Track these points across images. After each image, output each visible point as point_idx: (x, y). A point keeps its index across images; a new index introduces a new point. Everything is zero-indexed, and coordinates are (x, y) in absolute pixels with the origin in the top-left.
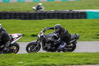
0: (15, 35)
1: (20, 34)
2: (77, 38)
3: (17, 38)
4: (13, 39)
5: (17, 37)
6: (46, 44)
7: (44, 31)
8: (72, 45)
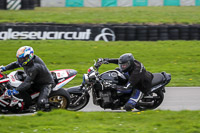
0: (62, 73)
1: (72, 71)
2: (165, 81)
3: (66, 78)
4: (57, 81)
5: (66, 76)
6: (101, 94)
7: (97, 67)
8: (155, 95)
